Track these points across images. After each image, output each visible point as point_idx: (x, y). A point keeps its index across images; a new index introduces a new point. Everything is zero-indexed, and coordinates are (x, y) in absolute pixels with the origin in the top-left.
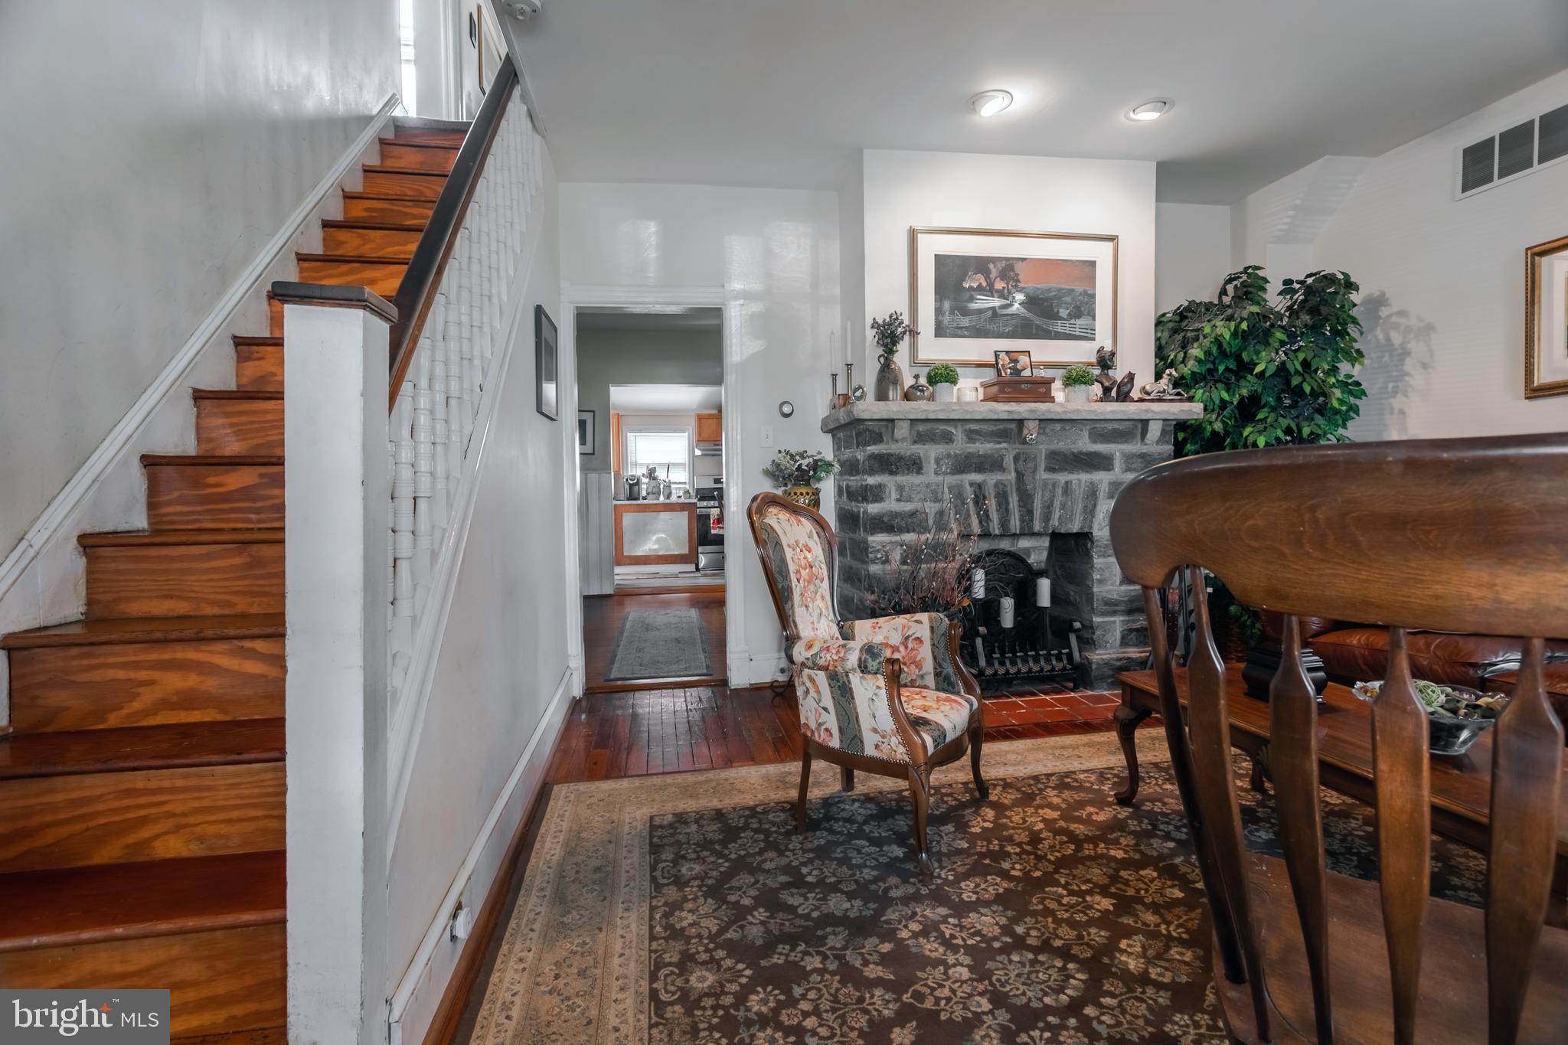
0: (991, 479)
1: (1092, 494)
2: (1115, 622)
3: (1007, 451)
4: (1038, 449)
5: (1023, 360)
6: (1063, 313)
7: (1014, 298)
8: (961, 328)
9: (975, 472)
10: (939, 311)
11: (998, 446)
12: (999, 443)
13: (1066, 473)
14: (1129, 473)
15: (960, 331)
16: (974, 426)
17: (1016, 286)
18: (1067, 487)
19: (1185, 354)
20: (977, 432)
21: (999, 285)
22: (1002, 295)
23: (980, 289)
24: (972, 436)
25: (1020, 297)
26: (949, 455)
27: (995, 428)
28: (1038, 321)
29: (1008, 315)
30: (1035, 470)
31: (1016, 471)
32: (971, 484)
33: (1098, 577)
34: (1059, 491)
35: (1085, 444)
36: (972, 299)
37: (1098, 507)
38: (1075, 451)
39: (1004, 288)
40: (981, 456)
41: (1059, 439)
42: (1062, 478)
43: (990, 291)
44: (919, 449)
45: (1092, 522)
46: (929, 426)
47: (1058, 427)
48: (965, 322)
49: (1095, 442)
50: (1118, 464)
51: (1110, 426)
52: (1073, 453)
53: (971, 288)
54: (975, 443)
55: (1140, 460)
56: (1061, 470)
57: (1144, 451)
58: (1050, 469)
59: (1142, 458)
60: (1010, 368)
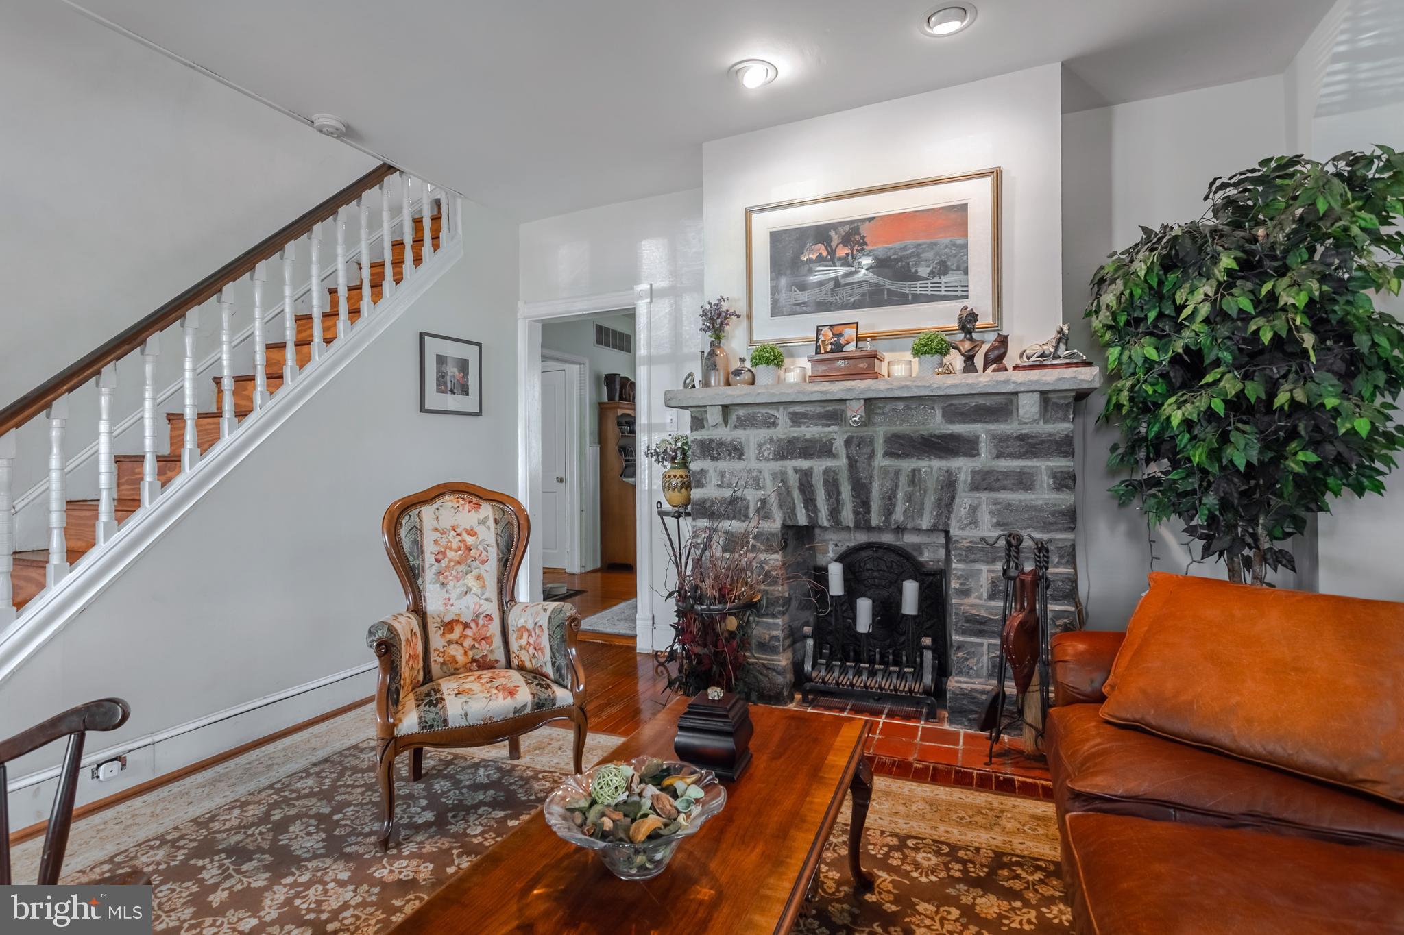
0: (818, 466)
1: (949, 484)
2: (982, 644)
3: (837, 436)
4: (876, 432)
5: (850, 333)
6: (923, 271)
7: (860, 263)
8: (799, 304)
9: (800, 457)
10: (775, 290)
11: (827, 429)
12: (829, 426)
13: (914, 460)
14: (1003, 460)
15: (798, 307)
16: (798, 409)
17: (863, 250)
18: (914, 475)
19: (1099, 302)
20: (804, 415)
21: (842, 252)
22: (845, 262)
23: (820, 259)
24: (797, 419)
25: (867, 261)
26: (771, 440)
27: (822, 410)
28: (890, 285)
29: (853, 283)
30: (871, 456)
31: (848, 456)
32: (796, 471)
33: (957, 586)
34: (903, 480)
35: (937, 424)
36: (811, 271)
37: (957, 500)
38: (925, 433)
39: (848, 254)
40: (806, 441)
41: (903, 421)
42: (907, 465)
43: (832, 259)
44: (740, 434)
45: (949, 518)
46: (751, 410)
47: (901, 406)
48: (803, 297)
49: (952, 422)
50: (985, 448)
51: (973, 402)
52: (922, 437)
53: (810, 260)
54: (799, 427)
55: (1019, 443)
56: (907, 455)
57: (1024, 432)
58: (889, 454)
59: (1022, 440)
60: (831, 344)
